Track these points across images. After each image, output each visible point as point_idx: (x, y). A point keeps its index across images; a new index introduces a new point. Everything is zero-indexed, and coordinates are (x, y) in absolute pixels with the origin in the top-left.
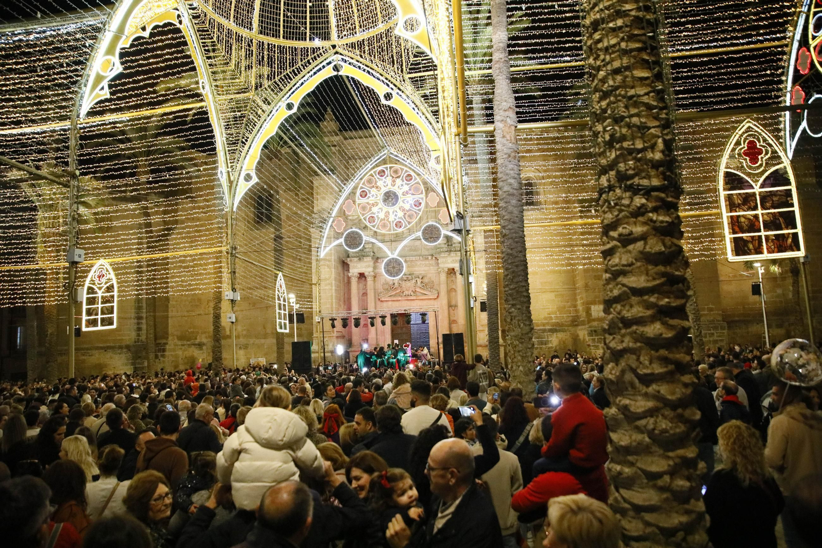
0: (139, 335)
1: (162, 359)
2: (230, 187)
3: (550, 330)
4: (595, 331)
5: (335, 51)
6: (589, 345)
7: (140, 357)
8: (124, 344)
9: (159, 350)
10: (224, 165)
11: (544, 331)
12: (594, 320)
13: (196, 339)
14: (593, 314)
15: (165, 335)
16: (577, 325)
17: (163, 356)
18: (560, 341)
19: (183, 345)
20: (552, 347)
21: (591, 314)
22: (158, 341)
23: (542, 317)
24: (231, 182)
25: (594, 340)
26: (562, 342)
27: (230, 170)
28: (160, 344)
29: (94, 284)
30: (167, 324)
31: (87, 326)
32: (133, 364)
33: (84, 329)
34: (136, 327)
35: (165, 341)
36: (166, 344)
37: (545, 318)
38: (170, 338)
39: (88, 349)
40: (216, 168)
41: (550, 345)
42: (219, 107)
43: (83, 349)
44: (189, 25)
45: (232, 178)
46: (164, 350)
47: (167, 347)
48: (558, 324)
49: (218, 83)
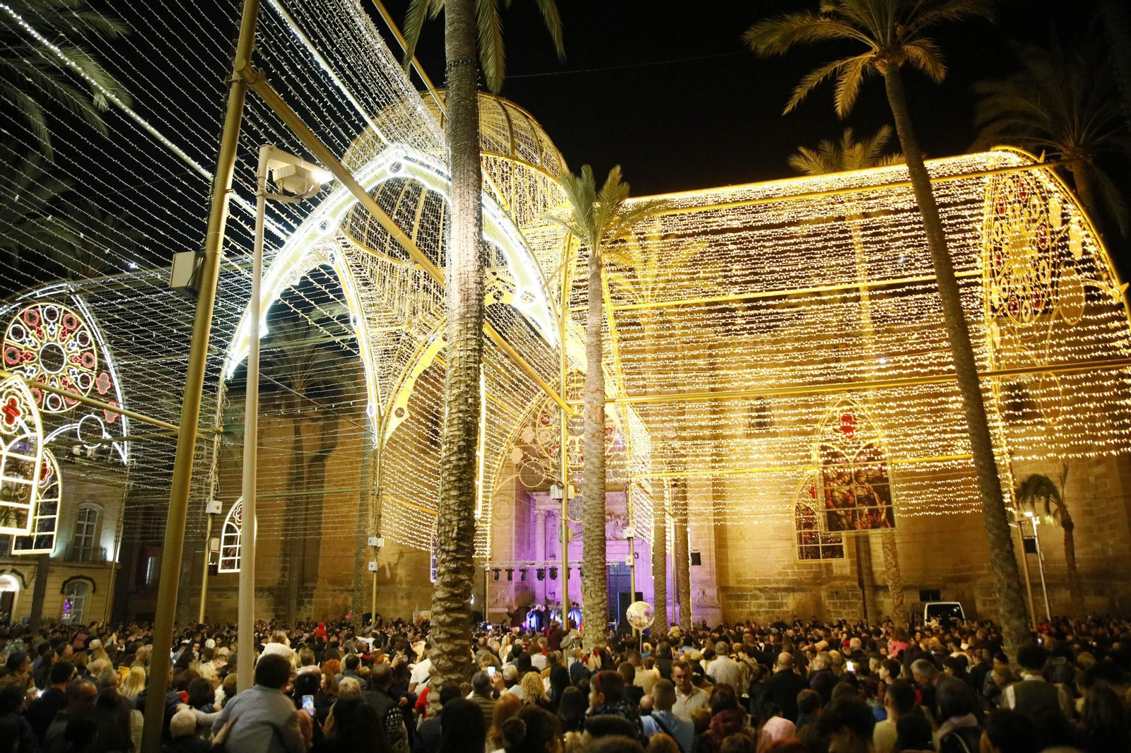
0: (283, 576)
1: (308, 606)
2: (380, 423)
3: (786, 590)
4: (837, 593)
5: (496, 277)
6: (829, 611)
7: (283, 603)
8: (266, 585)
9: (306, 596)
10: (375, 400)
11: (778, 590)
12: (836, 578)
13: (350, 583)
14: (835, 570)
15: (315, 577)
16: (820, 584)
17: (310, 603)
18: (798, 604)
19: (334, 591)
20: (787, 612)
21: (832, 571)
22: (305, 585)
23: (776, 571)
24: (381, 418)
25: (835, 605)
26: (800, 605)
27: (381, 404)
28: (307, 588)
29: (234, 522)
30: (317, 563)
31: (223, 568)
32: (274, 610)
33: (220, 571)
34: (281, 565)
35: (313, 585)
36: (314, 588)
37: (780, 574)
38: (320, 581)
39: (225, 590)
40: (366, 403)
41: (785, 609)
42: (371, 340)
43: (219, 589)
44: (343, 262)
45: (382, 414)
46: (311, 596)
47: (315, 592)
48: (795, 581)
49: (370, 316)
